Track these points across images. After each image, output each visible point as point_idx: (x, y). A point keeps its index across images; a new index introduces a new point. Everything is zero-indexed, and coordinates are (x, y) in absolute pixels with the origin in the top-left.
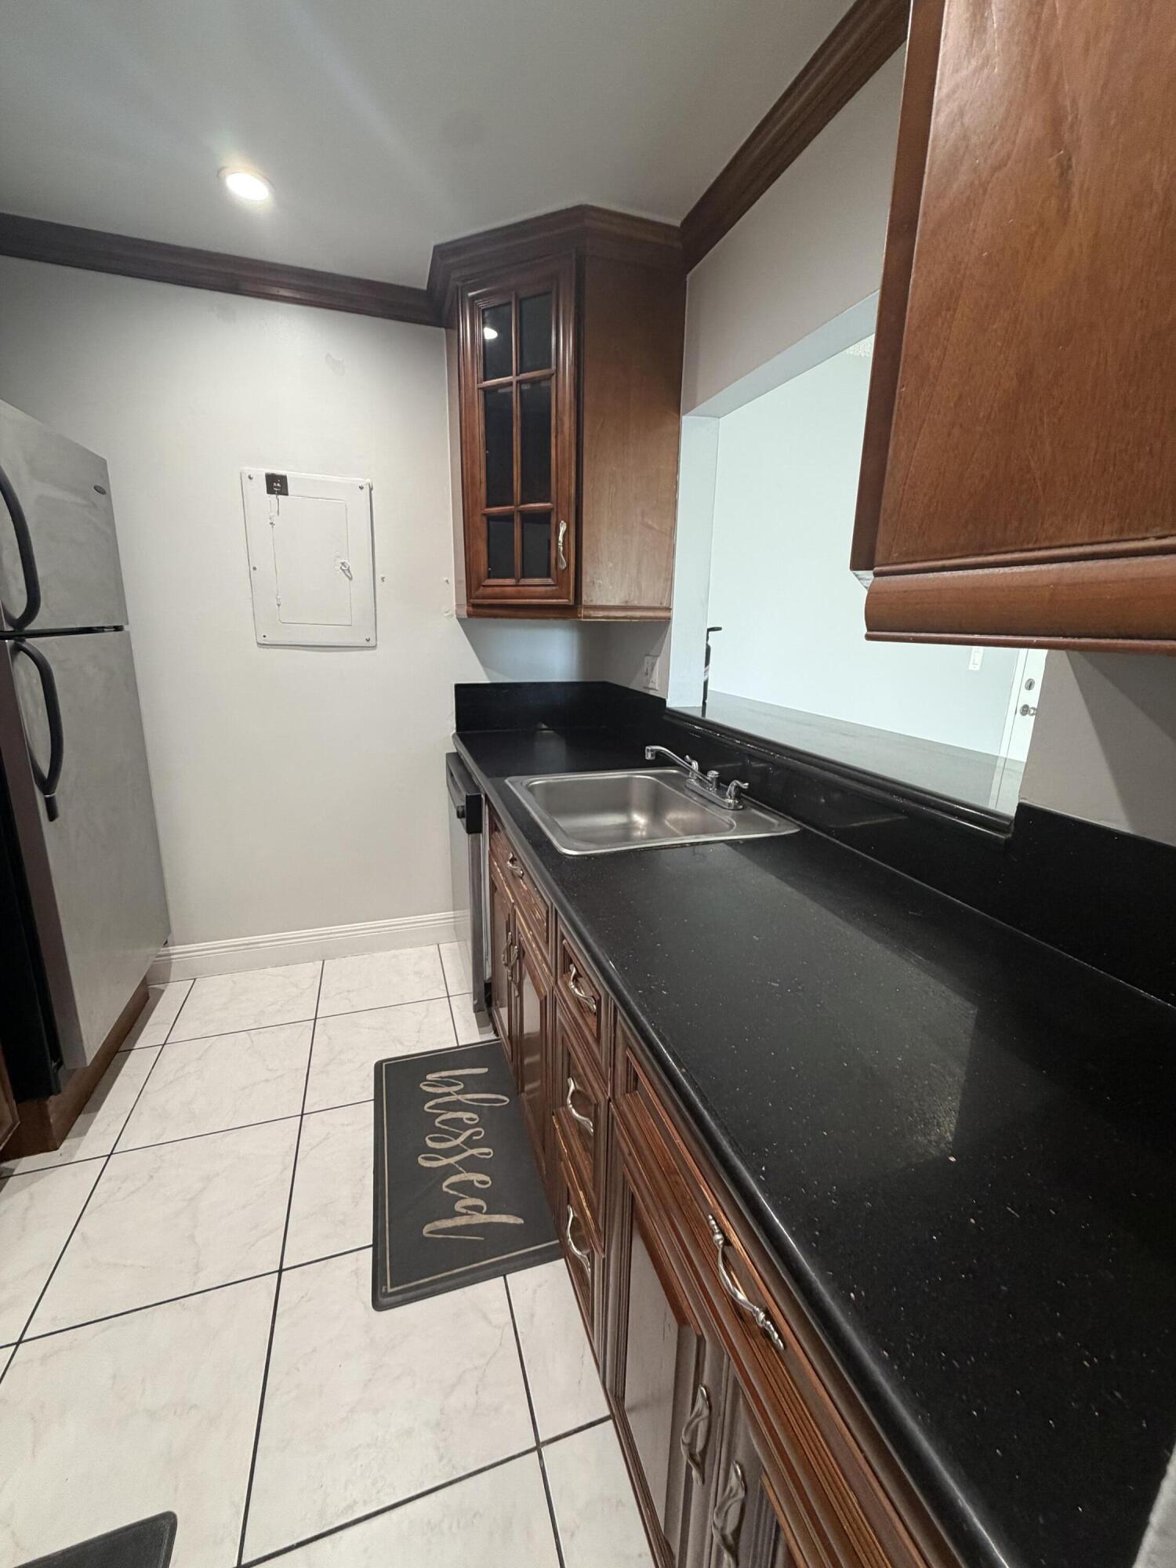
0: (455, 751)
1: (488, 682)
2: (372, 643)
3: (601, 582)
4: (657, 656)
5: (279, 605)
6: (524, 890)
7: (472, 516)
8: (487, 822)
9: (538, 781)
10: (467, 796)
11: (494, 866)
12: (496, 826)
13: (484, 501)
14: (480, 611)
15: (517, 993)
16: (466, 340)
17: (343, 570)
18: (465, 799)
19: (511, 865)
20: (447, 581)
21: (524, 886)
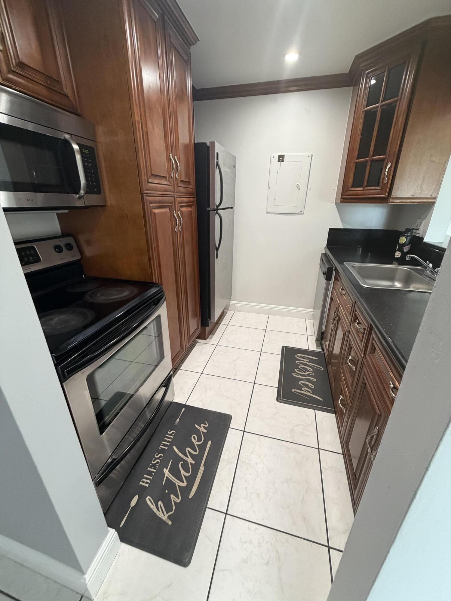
0: (325, 253)
1: (343, 228)
2: (302, 212)
3: (402, 187)
4: (424, 219)
5: (275, 200)
6: (344, 298)
7: (350, 163)
8: (334, 277)
9: (357, 265)
10: (328, 267)
11: (334, 292)
12: (337, 278)
13: (356, 156)
14: (345, 200)
15: (334, 333)
16: (362, 87)
17: (297, 187)
18: (327, 268)
19: (341, 290)
20: (334, 189)
21: (345, 297)
